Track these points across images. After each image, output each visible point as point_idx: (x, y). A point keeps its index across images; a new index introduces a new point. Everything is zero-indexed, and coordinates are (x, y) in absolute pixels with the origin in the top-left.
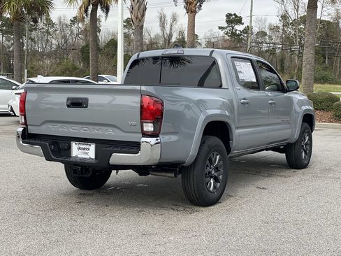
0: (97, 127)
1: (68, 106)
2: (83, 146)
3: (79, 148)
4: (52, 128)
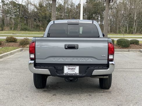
0: (83, 58)
1: (66, 49)
2: (72, 68)
3: (69, 69)
4: (53, 60)
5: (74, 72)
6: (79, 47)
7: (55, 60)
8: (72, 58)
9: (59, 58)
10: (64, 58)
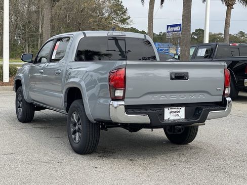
2: (174, 110)
3: (171, 112)
4: (152, 98)
5: (178, 118)
6: (190, 75)
7: (154, 98)
8: (178, 95)
9: (160, 95)
10: (167, 95)
